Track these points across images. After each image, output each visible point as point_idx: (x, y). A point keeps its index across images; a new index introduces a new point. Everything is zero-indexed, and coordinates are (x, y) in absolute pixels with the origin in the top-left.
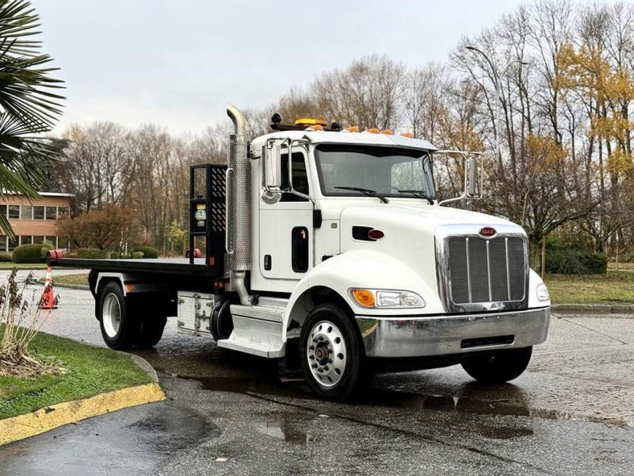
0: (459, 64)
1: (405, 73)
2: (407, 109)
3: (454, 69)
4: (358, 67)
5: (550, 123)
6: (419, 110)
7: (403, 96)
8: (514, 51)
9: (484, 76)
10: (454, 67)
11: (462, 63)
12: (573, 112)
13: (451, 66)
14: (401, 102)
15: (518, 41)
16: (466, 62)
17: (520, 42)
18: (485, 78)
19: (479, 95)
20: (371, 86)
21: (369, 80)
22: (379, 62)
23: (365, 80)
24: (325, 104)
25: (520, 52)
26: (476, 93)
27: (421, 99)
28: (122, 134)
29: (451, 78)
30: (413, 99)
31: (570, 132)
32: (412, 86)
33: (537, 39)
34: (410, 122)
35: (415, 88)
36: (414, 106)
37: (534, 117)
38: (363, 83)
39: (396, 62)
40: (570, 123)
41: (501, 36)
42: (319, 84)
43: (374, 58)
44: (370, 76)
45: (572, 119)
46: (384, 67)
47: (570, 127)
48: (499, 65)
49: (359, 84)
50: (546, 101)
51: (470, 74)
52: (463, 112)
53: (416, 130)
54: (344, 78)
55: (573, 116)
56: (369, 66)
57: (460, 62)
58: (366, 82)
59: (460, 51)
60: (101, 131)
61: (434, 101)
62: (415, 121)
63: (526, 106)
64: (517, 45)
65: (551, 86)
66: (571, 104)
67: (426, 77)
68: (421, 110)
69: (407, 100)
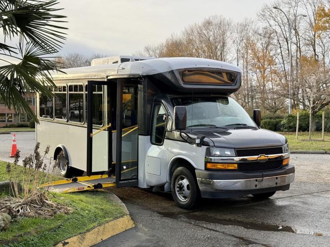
0: (262, 19)
1: (232, 25)
2: (234, 43)
3: (259, 21)
4: (207, 22)
5: (312, 49)
6: (240, 44)
7: (231, 37)
8: (292, 11)
9: (276, 25)
10: (259, 20)
11: (264, 18)
12: (324, 43)
13: (258, 20)
14: (230, 40)
15: (294, 6)
16: (266, 18)
17: (295, 6)
18: (276, 26)
19: (272, 35)
20: (214, 32)
21: (213, 28)
22: (218, 19)
23: (211, 29)
24: (190, 41)
25: (295, 11)
26: (270, 34)
27: (241, 38)
28: (83, 60)
29: (257, 27)
30: (237, 38)
31: (323, 54)
32: (236, 31)
33: (305, 4)
34: (235, 50)
35: (237, 32)
36: (237, 42)
37: (303, 46)
38: (210, 30)
39: (227, 19)
40: (322, 50)
41: (284, 3)
42: (186, 31)
43: (215, 17)
44: (213, 27)
45: (323, 47)
46: (221, 21)
47: (322, 52)
48: (284, 19)
49: (208, 31)
50: (310, 38)
51: (268, 24)
52: (264, 45)
53: (238, 55)
54: (200, 28)
55: (324, 46)
56: (213, 21)
57: (263, 17)
58: (212, 30)
59: (263, 12)
60: (73, 59)
61: (248, 39)
62: (238, 50)
63: (298, 41)
64: (293, 8)
65: (312, 29)
66: (323, 39)
67: (243, 26)
68: (241, 44)
69: (233, 39)
